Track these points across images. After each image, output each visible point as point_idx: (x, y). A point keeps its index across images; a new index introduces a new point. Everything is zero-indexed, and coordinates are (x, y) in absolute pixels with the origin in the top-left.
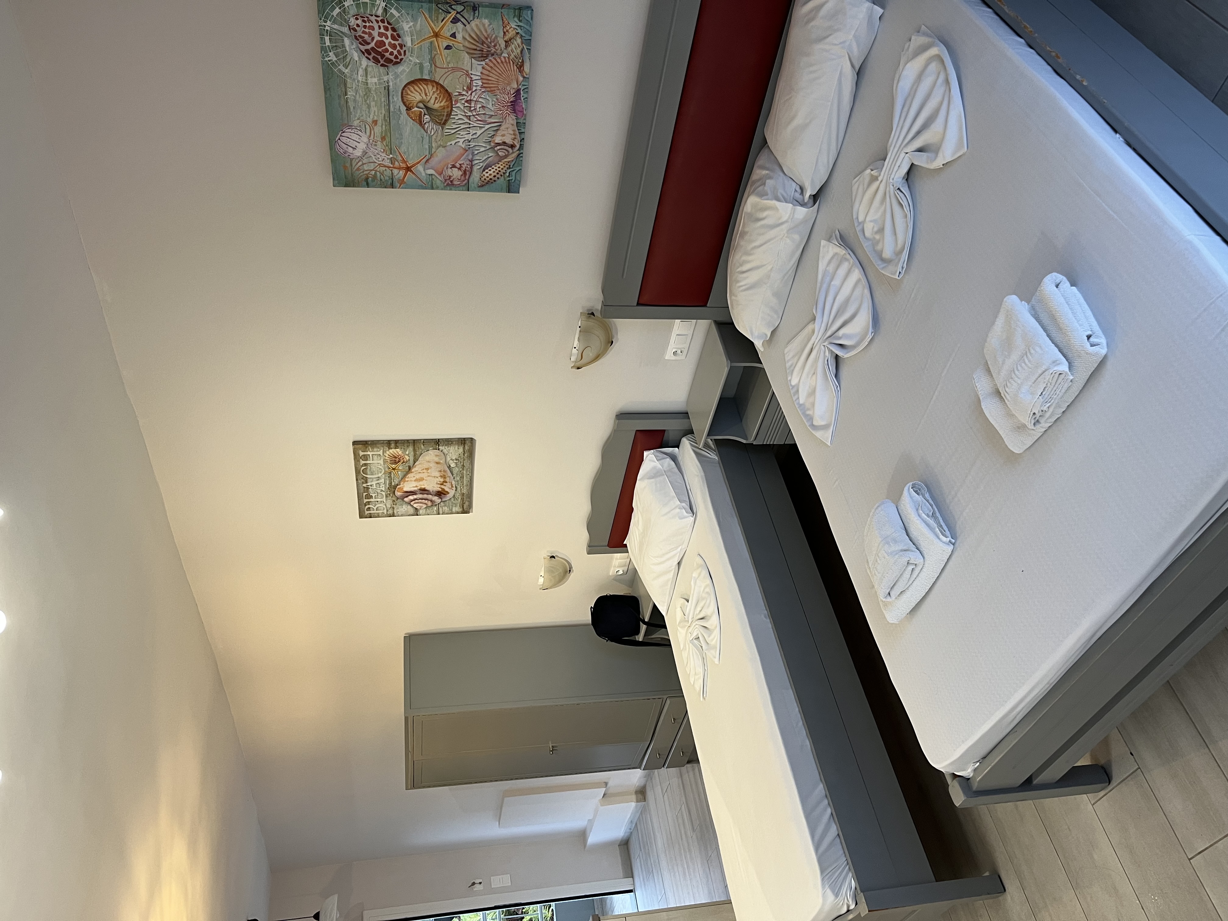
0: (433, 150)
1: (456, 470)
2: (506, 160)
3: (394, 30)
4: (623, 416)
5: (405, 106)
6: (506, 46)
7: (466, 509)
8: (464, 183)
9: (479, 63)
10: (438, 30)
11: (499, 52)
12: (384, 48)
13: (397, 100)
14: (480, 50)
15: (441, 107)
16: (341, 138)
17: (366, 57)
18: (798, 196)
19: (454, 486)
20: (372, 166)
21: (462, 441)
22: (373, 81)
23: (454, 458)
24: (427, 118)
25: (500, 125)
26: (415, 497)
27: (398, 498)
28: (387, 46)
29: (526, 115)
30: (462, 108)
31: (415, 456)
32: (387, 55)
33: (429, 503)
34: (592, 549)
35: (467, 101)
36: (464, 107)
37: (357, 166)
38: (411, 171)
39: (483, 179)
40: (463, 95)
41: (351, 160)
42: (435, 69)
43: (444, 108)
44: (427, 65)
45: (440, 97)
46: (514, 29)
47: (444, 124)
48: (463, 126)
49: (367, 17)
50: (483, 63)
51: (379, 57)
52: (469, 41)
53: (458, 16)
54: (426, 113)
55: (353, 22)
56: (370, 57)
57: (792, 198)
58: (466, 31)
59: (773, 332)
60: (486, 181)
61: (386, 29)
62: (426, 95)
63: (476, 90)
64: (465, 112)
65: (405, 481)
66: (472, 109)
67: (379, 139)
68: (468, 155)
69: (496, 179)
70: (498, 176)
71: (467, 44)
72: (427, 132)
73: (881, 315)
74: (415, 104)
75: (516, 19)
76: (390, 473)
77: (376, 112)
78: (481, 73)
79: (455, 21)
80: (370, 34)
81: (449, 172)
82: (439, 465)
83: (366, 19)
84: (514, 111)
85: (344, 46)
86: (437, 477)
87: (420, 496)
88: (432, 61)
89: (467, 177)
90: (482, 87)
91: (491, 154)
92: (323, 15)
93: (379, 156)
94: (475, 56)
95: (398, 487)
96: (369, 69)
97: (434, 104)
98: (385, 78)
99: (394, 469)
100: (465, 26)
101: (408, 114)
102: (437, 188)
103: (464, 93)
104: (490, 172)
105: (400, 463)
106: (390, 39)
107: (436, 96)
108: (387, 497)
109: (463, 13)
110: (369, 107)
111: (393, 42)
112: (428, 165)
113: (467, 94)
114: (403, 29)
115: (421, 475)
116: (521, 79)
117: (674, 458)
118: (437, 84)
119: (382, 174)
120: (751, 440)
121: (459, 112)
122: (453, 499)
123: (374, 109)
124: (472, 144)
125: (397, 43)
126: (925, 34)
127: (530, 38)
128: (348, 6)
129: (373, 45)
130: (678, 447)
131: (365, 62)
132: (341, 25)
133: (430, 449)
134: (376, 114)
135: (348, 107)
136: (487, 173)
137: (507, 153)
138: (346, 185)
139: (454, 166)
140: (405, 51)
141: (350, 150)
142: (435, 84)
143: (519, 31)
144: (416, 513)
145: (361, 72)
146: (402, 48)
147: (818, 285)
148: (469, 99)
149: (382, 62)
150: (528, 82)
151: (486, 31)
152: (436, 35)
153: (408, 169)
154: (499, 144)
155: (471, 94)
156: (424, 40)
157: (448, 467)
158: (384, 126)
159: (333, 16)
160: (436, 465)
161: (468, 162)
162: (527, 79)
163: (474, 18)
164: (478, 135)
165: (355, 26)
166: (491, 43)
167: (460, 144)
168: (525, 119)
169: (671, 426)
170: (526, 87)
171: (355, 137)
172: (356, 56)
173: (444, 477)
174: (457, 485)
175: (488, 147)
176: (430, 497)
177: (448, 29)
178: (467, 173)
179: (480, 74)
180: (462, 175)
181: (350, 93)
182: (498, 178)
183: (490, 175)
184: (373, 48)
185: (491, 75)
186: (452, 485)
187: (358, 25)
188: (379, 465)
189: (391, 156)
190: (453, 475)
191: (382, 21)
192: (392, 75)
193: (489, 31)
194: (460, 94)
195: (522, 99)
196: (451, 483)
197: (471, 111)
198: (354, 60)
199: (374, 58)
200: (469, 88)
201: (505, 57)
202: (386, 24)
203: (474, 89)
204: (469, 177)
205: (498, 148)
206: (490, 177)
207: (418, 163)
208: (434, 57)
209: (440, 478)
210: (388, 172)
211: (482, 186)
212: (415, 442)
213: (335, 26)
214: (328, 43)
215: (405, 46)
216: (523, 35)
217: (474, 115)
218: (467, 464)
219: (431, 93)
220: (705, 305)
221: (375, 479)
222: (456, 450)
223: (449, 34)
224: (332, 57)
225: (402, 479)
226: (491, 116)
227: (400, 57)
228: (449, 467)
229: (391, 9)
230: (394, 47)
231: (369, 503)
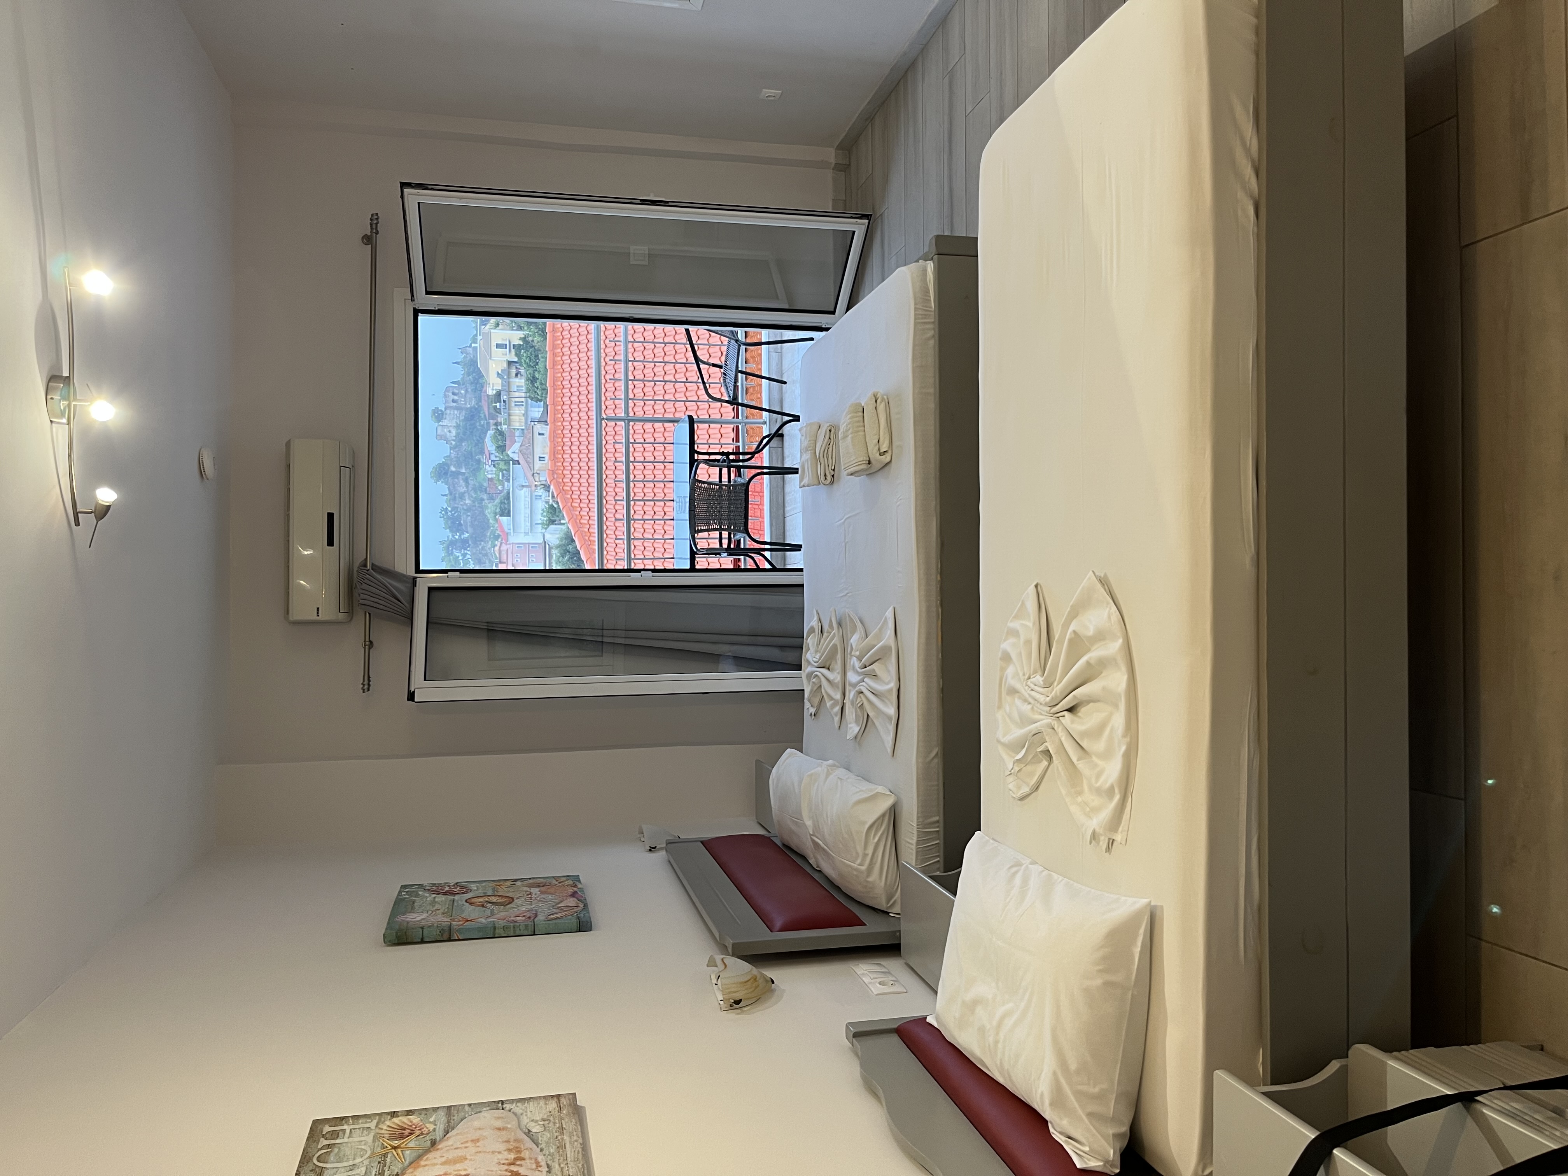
1: (543, 1139)
19: (543, 1163)
21: (551, 1100)
23: (539, 1117)
31: (449, 1123)
65: (425, 1164)
82: (504, 1133)
86: (499, 1153)
99: (395, 1148)
105: (409, 1136)
115: (459, 1153)
133: (485, 1109)
157: (525, 1133)
160: (498, 1133)
173: (516, 1150)
174: (549, 1162)
186: (538, 1165)
188: (364, 1143)
190: (537, 1145)
196: (536, 1160)
209: (506, 1153)
212: (449, 1110)
218: (570, 1124)
221: (343, 1170)
222: (541, 1107)
225: (413, 1163)
228: (528, 1133)
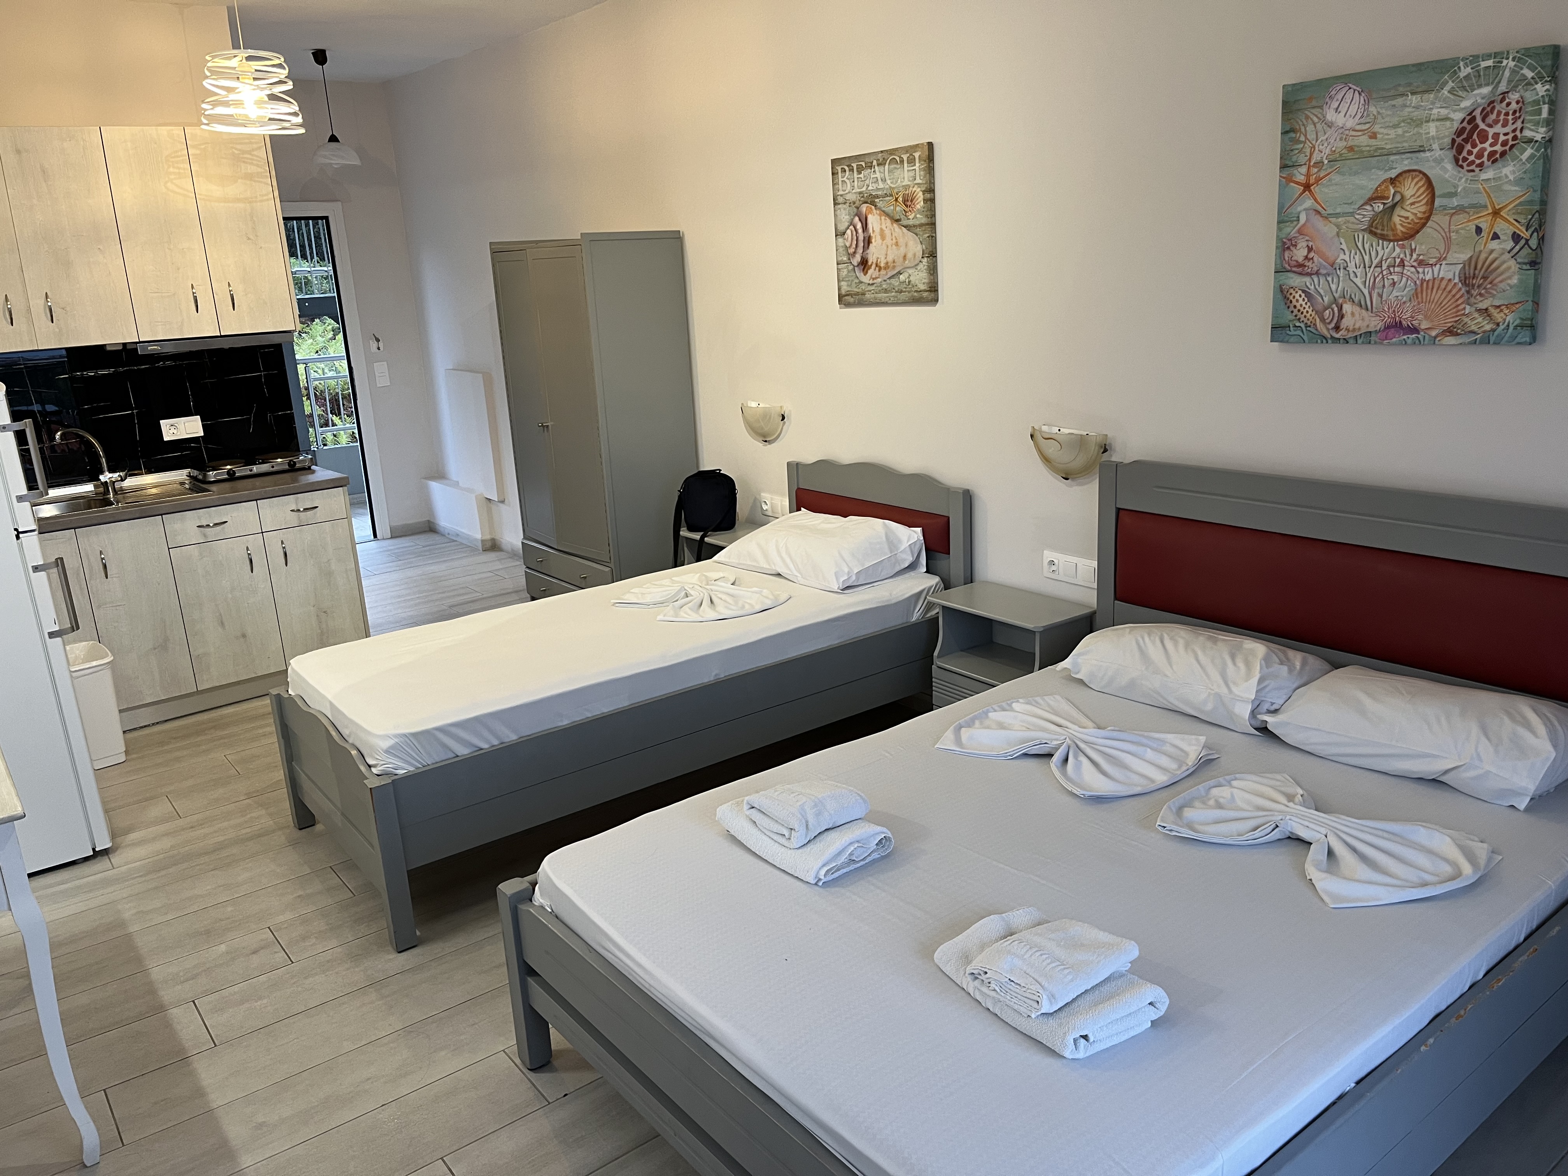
0: (1333, 220)
1: (895, 282)
2: (1318, 320)
3: (1503, 154)
4: (968, 498)
5: (1397, 176)
6: (1479, 311)
7: (844, 300)
8: (1287, 266)
9: (1457, 274)
10: (1504, 215)
11: (1472, 300)
12: (1478, 142)
13: (1406, 164)
14: (1474, 274)
15: (1395, 224)
16: (1352, 90)
17: (1464, 119)
18: (1266, 706)
19: (875, 281)
20: (1311, 136)
21: (933, 288)
22: (1432, 129)
23: (911, 278)
24: (1379, 207)
25: (1367, 310)
26: (860, 231)
27: (858, 208)
28: (1480, 146)
29: (1381, 343)
30: (1393, 255)
31: (914, 226)
32: (1468, 147)
33: (851, 251)
34: (794, 469)
35: (1402, 261)
36: (1395, 258)
37: (1312, 116)
38: (1304, 191)
39: (1292, 291)
40: (1411, 255)
41: (1321, 107)
42: (1447, 214)
43: (1393, 230)
44: (1455, 202)
45: (1409, 223)
46: (1505, 320)
47: (1371, 233)
48: (1367, 258)
49: (1520, 117)
50: (1457, 280)
51: (1465, 136)
52: (1487, 259)
53: (1523, 242)
54: (1387, 206)
55: (1514, 97)
56: (1465, 124)
57: (1263, 699)
58: (1503, 254)
59: (1081, 682)
60: (1288, 295)
61: (1504, 144)
62: (1412, 204)
63: (1418, 272)
64: (1386, 259)
65: (881, 216)
66: (1392, 269)
67: (1350, 143)
68: (1325, 268)
69: (1292, 308)
70: (1296, 311)
71: (1483, 256)
72: (1359, 209)
73: (1105, 806)
74: (1399, 189)
75: (1518, 322)
76: (891, 195)
77: (1388, 137)
78: (1442, 279)
79: (1516, 238)
80: (1496, 122)
81: (1302, 244)
82: (901, 259)
83: (1518, 115)
84: (1388, 327)
85: (1480, 86)
86: (886, 258)
87: (861, 238)
88: (1460, 209)
89: (1294, 269)
90: (1423, 281)
91: (1326, 299)
92: (1522, 55)
93: (1326, 145)
94: (1467, 268)
95: (873, 207)
96: (1448, 123)
97: (1399, 216)
98: (1435, 146)
99: (896, 200)
100: (1509, 252)
101: (1385, 181)
102: (1280, 229)
103: (1415, 256)
104: (1301, 300)
105: (904, 207)
106: (1490, 149)
107: (1410, 219)
108: (860, 193)
109: (1526, 250)
110: (1395, 126)
111: (1486, 154)
112: (1312, 213)
113: (1413, 260)
114: (1504, 166)
115: (888, 236)
116: (1434, 333)
117: (912, 567)
118: (1428, 219)
119: (1301, 151)
120: (937, 662)
121: (1387, 251)
122: (857, 281)
123: (1392, 133)
124: (1341, 273)
125: (1485, 159)
126: (1490, 860)
127: (1491, 342)
128: (1535, 89)
129: (1482, 126)
130: (927, 572)
131: (1458, 116)
132: (1510, 81)
133: (924, 246)
134: (1386, 137)
135: (1394, 97)
136: (1300, 296)
137: (1328, 321)
138: (1285, 103)
139: (1310, 249)
140: (1473, 171)
141: (1335, 104)
142: (1427, 215)
143: (1502, 327)
144: (840, 234)
145: (1444, 112)
146: (1477, 166)
147: (1146, 734)
148: (1406, 263)
149: (1459, 140)
150: (1428, 344)
151: (1501, 282)
152: (1496, 213)
153: (1307, 187)
154: (1340, 309)
155: (1412, 266)
156: (1489, 196)
157: (899, 271)
158: (1368, 148)
159: (1522, 69)
160: (903, 255)
161: (1315, 269)
162: (1432, 342)
163: (1519, 263)
164: (1355, 280)
165: (1507, 100)
166: (1485, 288)
167: (1342, 256)
168: (1376, 343)
169: (955, 561)
170: (1422, 341)
171: (1353, 109)
172: (1466, 104)
173: (887, 267)
174: (875, 285)
175: (1337, 295)
176: (860, 250)
177: (1504, 228)
178: (1300, 269)
179: (1440, 276)
180: (1297, 261)
181: (1414, 100)
182: (1292, 312)
183: (1297, 301)
184: (1477, 126)
185: (1440, 292)
186: (876, 278)
187: (1508, 104)
188: (902, 180)
189: (1326, 162)
190: (890, 278)
191: (1515, 138)
192: (1440, 155)
193: (1502, 285)
194: (1412, 251)
195: (1405, 337)
196: (878, 278)
197: (1388, 267)
198: (1461, 101)
199: (1464, 129)
200: (1421, 263)
201: (1464, 309)
202: (1511, 143)
203: (1420, 270)
204: (1294, 272)
205: (1336, 309)
206: (1294, 301)
207: (1316, 200)
208: (1466, 212)
209: (885, 261)
210: (1302, 159)
211: (1282, 291)
212: (933, 225)
213: (1507, 73)
214: (1484, 64)
215: (1480, 170)
216: (1496, 333)
217: (1382, 272)
218: (903, 296)
219: (1414, 211)
220: (1116, 598)
221: (883, 175)
222: (921, 280)
223: (1496, 229)
224: (1465, 71)
225: (884, 211)
226: (1381, 296)
227: (1465, 164)
228: (900, 273)
229: (1532, 148)
230: (1480, 155)
231: (852, 170)
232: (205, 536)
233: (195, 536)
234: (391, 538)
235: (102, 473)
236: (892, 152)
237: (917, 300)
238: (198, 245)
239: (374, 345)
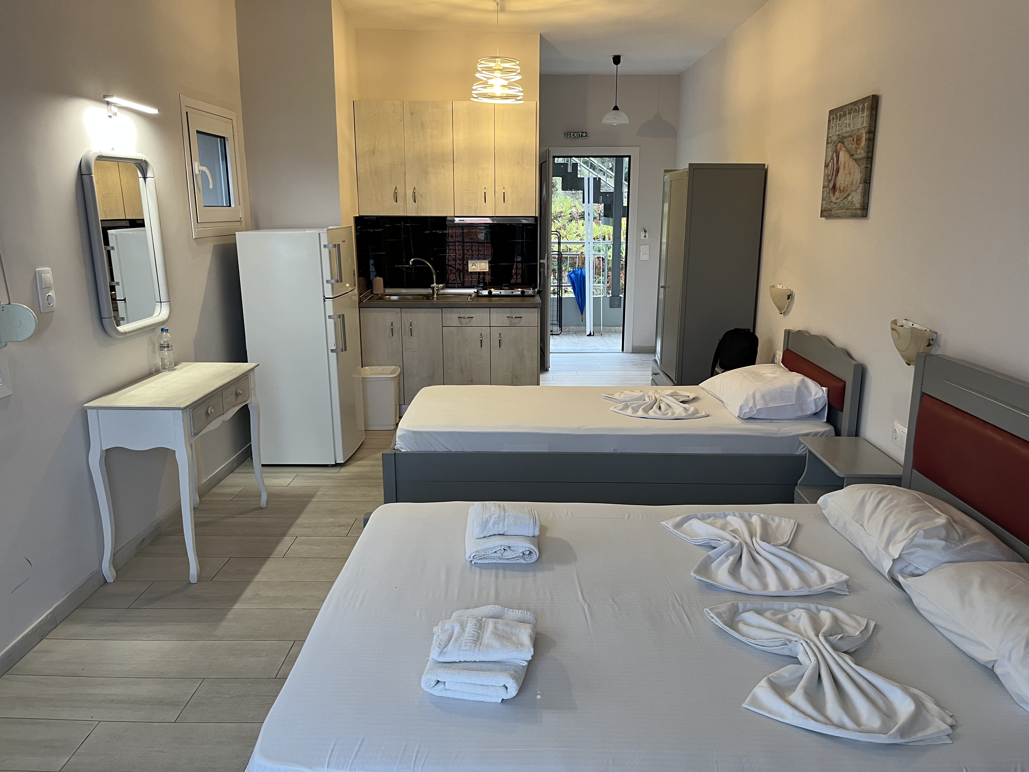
1: (845, 202)
7: (823, 213)
19: (838, 201)
21: (866, 206)
23: (854, 199)
26: (835, 163)
27: (836, 146)
31: (859, 159)
33: (830, 178)
34: (788, 335)
65: (845, 152)
76: (851, 137)
82: (851, 184)
86: (844, 183)
87: (835, 168)
95: (843, 145)
99: (853, 140)
105: (856, 146)
108: (839, 135)
115: (847, 167)
117: (815, 416)
120: (797, 488)
122: (830, 201)
130: (827, 422)
133: (860, 175)
144: (826, 166)
169: (846, 417)
173: (844, 190)
174: (837, 203)
176: (833, 178)
186: (838, 199)
190: (844, 199)
209: (844, 186)
212: (871, 159)
218: (849, 212)
220: (913, 467)
221: (849, 121)
222: (859, 202)
225: (846, 149)
228: (849, 195)
231: (837, 118)
232: (461, 323)
233: (456, 322)
234: (632, 353)
235: (433, 284)
236: (855, 103)
237: (854, 216)
238: (491, 166)
239: (643, 234)
